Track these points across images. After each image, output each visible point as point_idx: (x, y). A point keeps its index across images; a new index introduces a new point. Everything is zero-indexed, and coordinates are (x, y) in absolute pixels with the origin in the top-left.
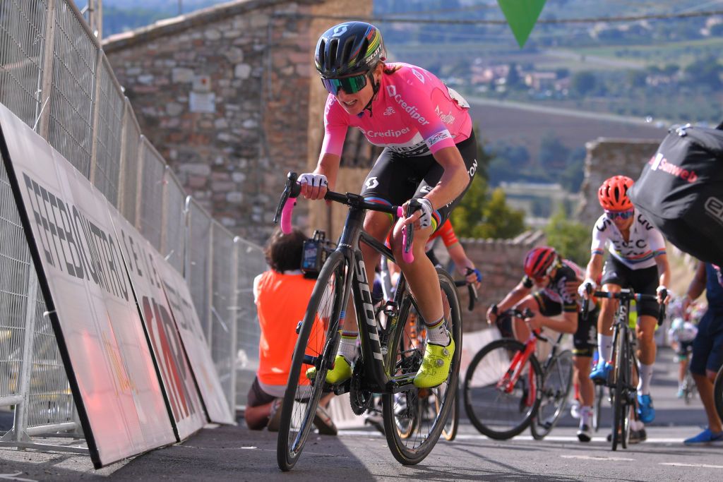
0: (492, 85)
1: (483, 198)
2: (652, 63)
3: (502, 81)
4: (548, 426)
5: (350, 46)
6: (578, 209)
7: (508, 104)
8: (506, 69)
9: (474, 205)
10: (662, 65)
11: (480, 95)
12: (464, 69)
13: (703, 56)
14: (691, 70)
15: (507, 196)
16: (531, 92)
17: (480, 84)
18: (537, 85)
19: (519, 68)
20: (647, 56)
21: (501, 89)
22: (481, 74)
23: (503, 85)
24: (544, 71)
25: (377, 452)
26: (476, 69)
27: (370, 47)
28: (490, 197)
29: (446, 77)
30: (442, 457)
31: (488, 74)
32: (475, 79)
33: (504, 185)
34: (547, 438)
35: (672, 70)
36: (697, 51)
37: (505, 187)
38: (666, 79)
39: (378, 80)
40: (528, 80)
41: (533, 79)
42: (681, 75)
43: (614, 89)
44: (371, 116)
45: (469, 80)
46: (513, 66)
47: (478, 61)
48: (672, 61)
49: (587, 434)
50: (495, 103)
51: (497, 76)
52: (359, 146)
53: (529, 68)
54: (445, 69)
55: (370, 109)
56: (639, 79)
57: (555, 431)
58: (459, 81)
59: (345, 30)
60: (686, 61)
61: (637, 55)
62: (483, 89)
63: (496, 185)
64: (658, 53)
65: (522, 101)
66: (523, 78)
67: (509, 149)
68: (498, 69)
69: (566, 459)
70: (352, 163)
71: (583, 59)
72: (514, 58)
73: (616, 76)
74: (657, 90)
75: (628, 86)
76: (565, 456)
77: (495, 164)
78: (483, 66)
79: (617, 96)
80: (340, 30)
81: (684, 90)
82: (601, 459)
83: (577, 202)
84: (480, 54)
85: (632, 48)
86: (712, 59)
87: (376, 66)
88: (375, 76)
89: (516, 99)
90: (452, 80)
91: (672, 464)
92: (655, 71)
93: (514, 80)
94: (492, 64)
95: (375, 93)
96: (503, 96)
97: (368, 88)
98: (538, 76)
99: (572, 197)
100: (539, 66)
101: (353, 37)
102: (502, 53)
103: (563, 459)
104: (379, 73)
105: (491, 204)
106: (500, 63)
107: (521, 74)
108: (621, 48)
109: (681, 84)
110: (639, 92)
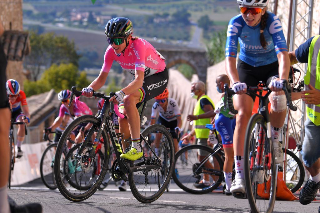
0: (81, 22)
1: (76, 76)
2: (156, 12)
3: (86, 20)
4: (105, 184)
5: (120, 26)
6: (121, 81)
7: (88, 31)
8: (87, 14)
9: (72, 79)
10: (161, 13)
11: (75, 26)
12: (67, 14)
13: (181, 9)
14: (175, 15)
15: (87, 75)
16: (99, 25)
17: (75, 21)
18: (102, 22)
19: (93, 14)
20: (154, 9)
21: (85, 24)
22: (76, 16)
23: (86, 22)
24: (105, 15)
25: (22, 196)
26: (73, 14)
27: (127, 28)
28: (79, 75)
29: (59, 18)
30: (54, 199)
31: (79, 16)
32: (73, 19)
33: (86, 70)
34: (105, 189)
35: (166, 15)
36: (178, 7)
37: (87, 71)
38: (163, 20)
39: (129, 41)
40: (98, 20)
41: (100, 19)
42: (170, 18)
43: (138, 24)
44: (124, 55)
45: (70, 19)
46: (91, 13)
47: (74, 10)
48: (166, 11)
49: (123, 187)
50: (82, 30)
51: (83, 18)
52: (16, 50)
53: (99, 14)
54: (58, 14)
55: (124, 53)
56: (150, 20)
57: (109, 186)
58: (65, 20)
59: (118, 20)
60: (172, 11)
61: (149, 8)
62: (76, 24)
63: (82, 69)
64: (159, 7)
65: (95, 29)
66: (96, 19)
67: (89, 53)
68: (84, 14)
69: (113, 199)
70: (12, 58)
71: (124, 10)
72: (91, 9)
73: (139, 18)
74: (158, 25)
75: (145, 23)
76: (112, 198)
77: (82, 59)
78: (77, 13)
79: (140, 27)
80: (117, 20)
81: (171, 25)
82: (129, 199)
83: (120, 78)
84: (75, 7)
85: (148, 5)
86: (185, 11)
87: (129, 35)
88: (128, 40)
89: (92, 29)
90: (61, 19)
91: (162, 201)
92: (158, 16)
93: (91, 19)
94: (81, 12)
95: (126, 46)
96: (86, 27)
97: (124, 44)
98: (103, 17)
99: (119, 75)
100: (103, 13)
101: (121, 23)
102: (85, 6)
103: (111, 199)
104: (129, 38)
105: (80, 78)
106: (84, 11)
107: (95, 16)
108: (142, 5)
109: (170, 22)
110: (150, 26)
